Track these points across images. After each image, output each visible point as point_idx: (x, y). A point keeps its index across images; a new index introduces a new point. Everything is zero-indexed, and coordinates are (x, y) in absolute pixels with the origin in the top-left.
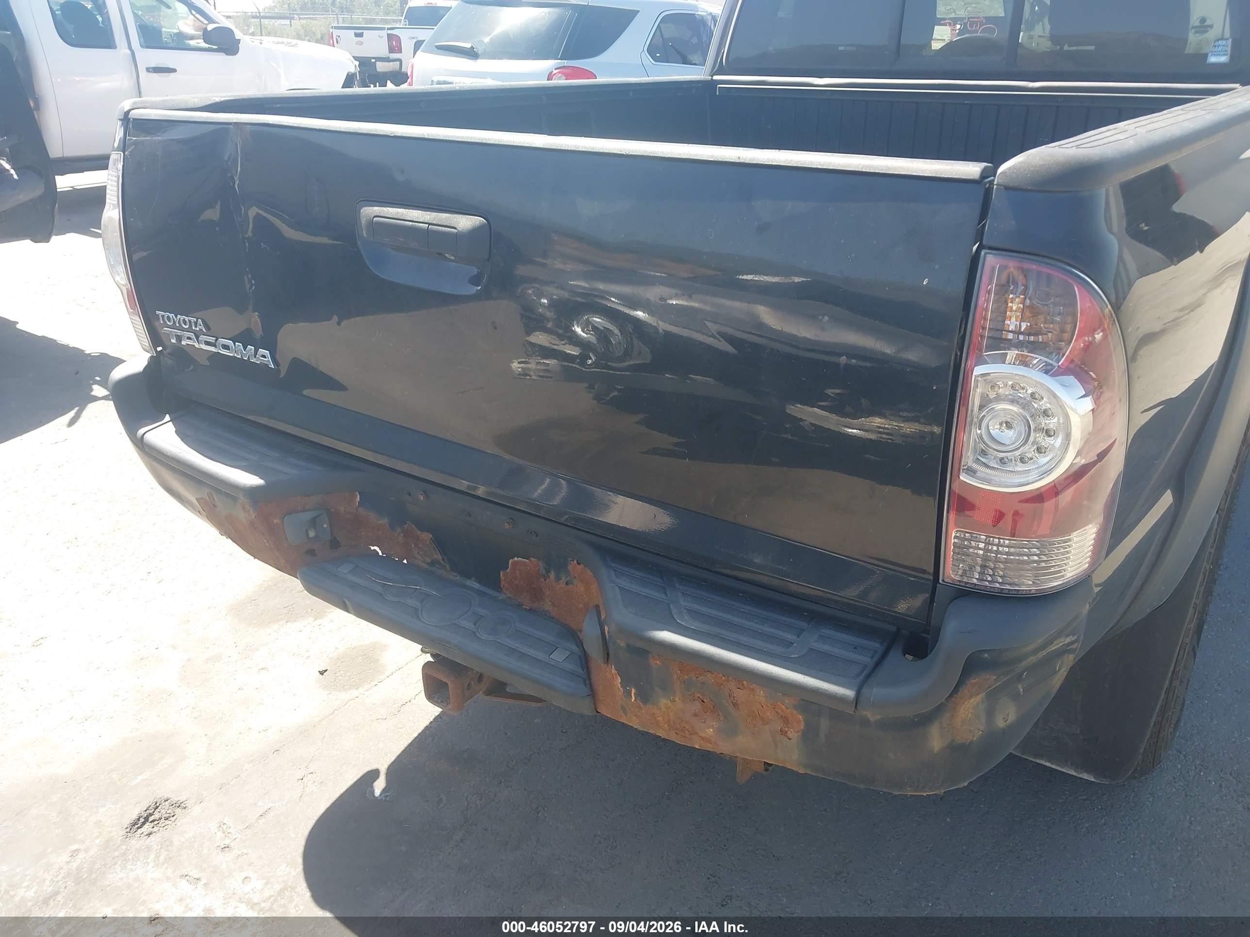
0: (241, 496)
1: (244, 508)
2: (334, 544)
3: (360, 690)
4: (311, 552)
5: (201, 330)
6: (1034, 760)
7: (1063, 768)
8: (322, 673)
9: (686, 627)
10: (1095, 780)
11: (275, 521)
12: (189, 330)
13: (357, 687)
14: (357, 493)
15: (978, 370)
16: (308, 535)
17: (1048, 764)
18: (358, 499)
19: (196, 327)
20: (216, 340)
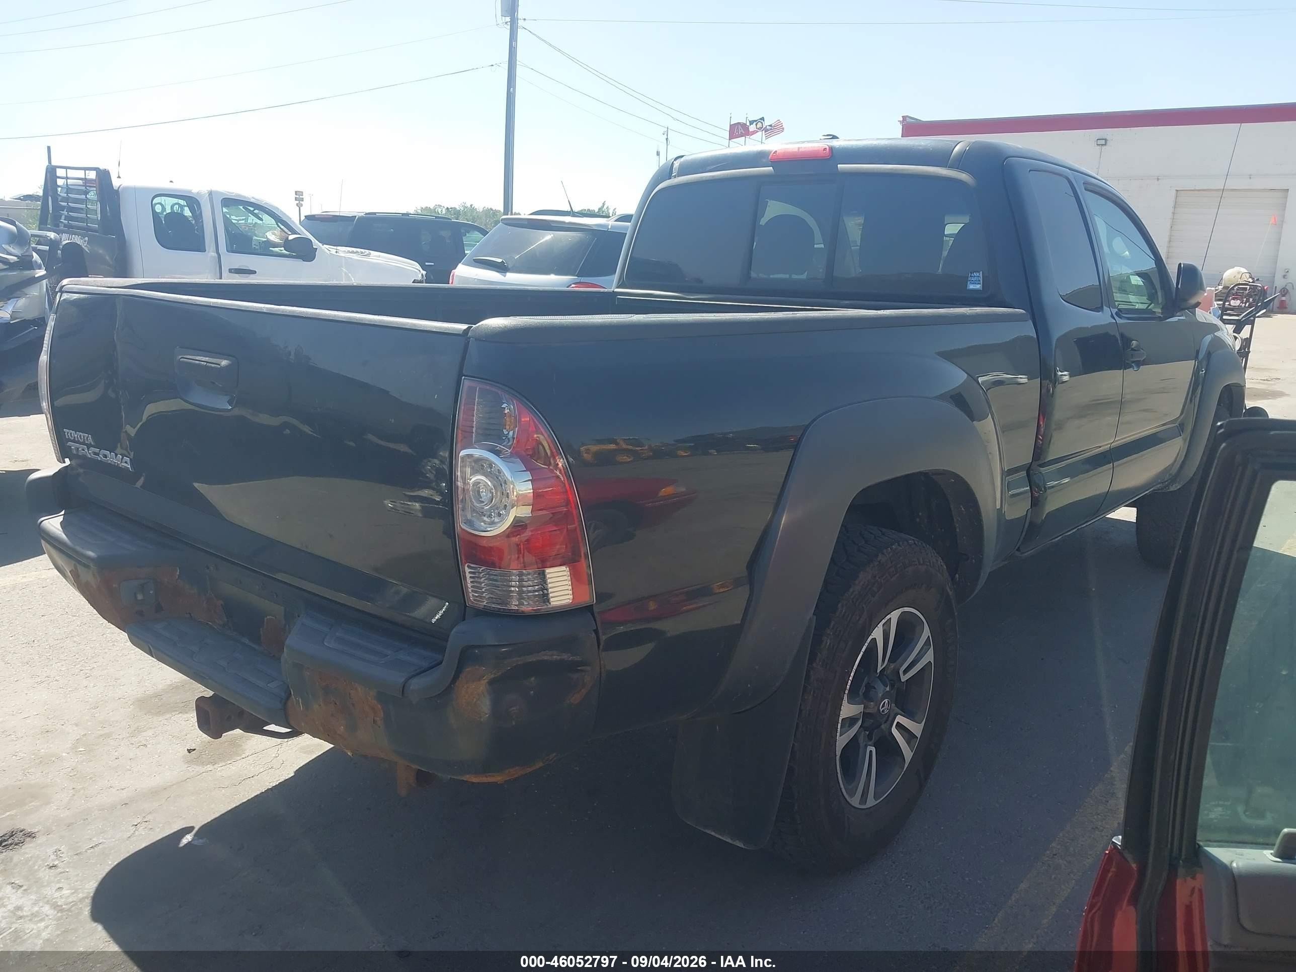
0: (91, 565)
1: (94, 575)
2: (159, 608)
3: (216, 766)
4: (141, 613)
5: (91, 443)
6: (702, 830)
7: (723, 837)
8: (189, 751)
9: (328, 647)
10: (743, 847)
11: (114, 586)
12: (83, 443)
13: (213, 763)
14: (178, 568)
15: (463, 453)
16: (136, 597)
17: (713, 833)
18: (178, 573)
19: (87, 441)
20: (100, 451)
